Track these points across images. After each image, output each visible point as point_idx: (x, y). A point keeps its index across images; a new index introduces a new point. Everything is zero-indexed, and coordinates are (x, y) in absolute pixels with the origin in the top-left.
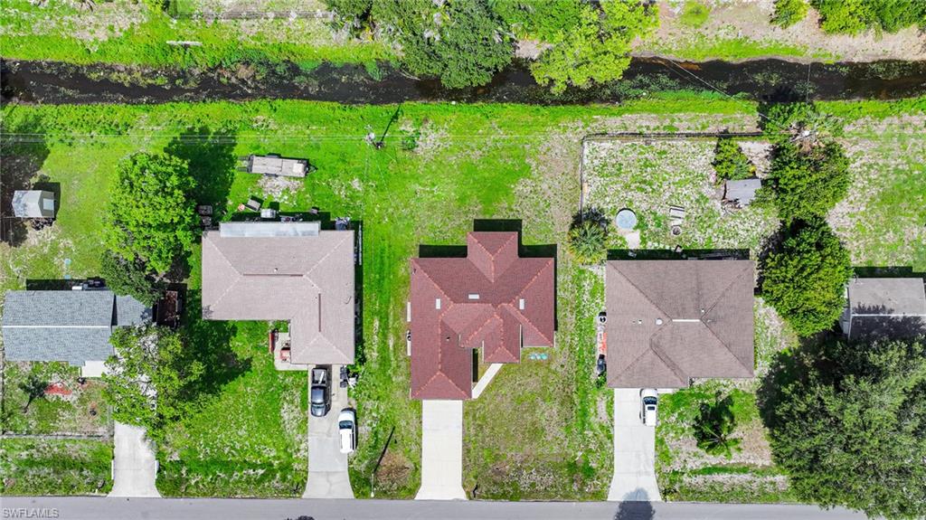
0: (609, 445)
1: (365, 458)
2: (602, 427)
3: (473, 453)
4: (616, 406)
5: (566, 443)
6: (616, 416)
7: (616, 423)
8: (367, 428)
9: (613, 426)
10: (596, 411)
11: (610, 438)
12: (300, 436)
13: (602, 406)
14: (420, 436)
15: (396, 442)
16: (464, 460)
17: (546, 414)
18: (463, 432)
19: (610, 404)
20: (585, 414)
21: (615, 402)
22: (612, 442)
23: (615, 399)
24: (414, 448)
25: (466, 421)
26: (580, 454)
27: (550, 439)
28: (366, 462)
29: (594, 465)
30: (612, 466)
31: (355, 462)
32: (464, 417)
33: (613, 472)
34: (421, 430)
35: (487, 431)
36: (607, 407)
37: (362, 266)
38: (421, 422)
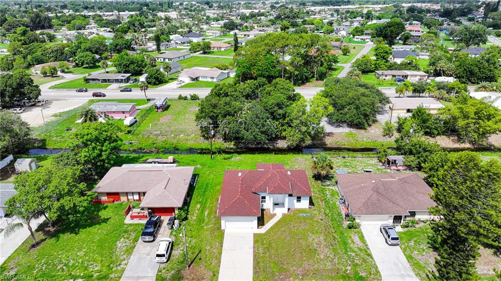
0: (371, 260)
1: (172, 269)
2: (361, 250)
3: (261, 264)
4: (366, 238)
5: (336, 261)
6: (368, 243)
7: (370, 246)
8: (179, 251)
9: (369, 249)
10: (352, 242)
11: (370, 255)
12: (125, 256)
13: (356, 239)
14: (220, 254)
15: (200, 259)
16: (254, 268)
17: (316, 240)
18: (254, 251)
19: (362, 238)
20: (345, 244)
21: (365, 236)
22: (371, 258)
23: (364, 235)
24: (214, 263)
25: (256, 245)
26: (349, 268)
27: (322, 257)
28: (173, 272)
29: (363, 274)
30: (378, 272)
31: (164, 271)
32: (254, 243)
33: (380, 275)
34: (221, 250)
35: (273, 252)
36: (360, 239)
37: (195, 187)
38: (222, 246)
